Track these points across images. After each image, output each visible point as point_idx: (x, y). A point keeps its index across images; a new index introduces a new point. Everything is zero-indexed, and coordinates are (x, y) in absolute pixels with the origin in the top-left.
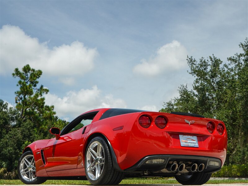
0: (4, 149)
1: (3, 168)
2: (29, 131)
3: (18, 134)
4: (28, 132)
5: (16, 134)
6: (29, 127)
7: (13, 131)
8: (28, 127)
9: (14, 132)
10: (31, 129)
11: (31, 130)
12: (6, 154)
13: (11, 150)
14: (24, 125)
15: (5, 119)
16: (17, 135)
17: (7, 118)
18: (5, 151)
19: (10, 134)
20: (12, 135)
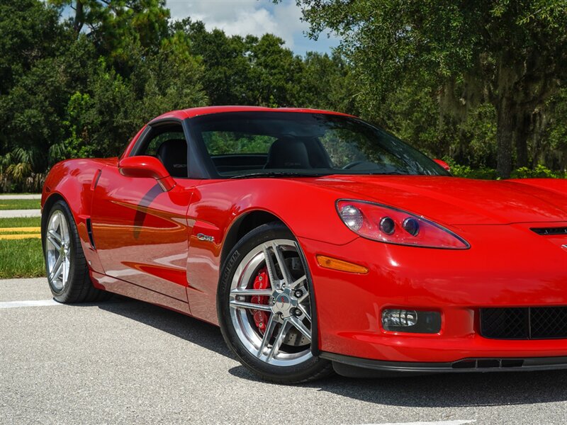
0: (17, 114)
1: (20, 164)
2: (84, 65)
3: (52, 74)
4: (79, 68)
5: (48, 73)
6: (82, 55)
7: (40, 66)
8: (80, 54)
9: (44, 68)
10: (88, 59)
11: (90, 63)
12: (24, 127)
13: (34, 117)
14: (68, 50)
15: (19, 35)
16: (51, 77)
17: (25, 32)
18: (20, 119)
19: (33, 74)
20: (38, 76)
